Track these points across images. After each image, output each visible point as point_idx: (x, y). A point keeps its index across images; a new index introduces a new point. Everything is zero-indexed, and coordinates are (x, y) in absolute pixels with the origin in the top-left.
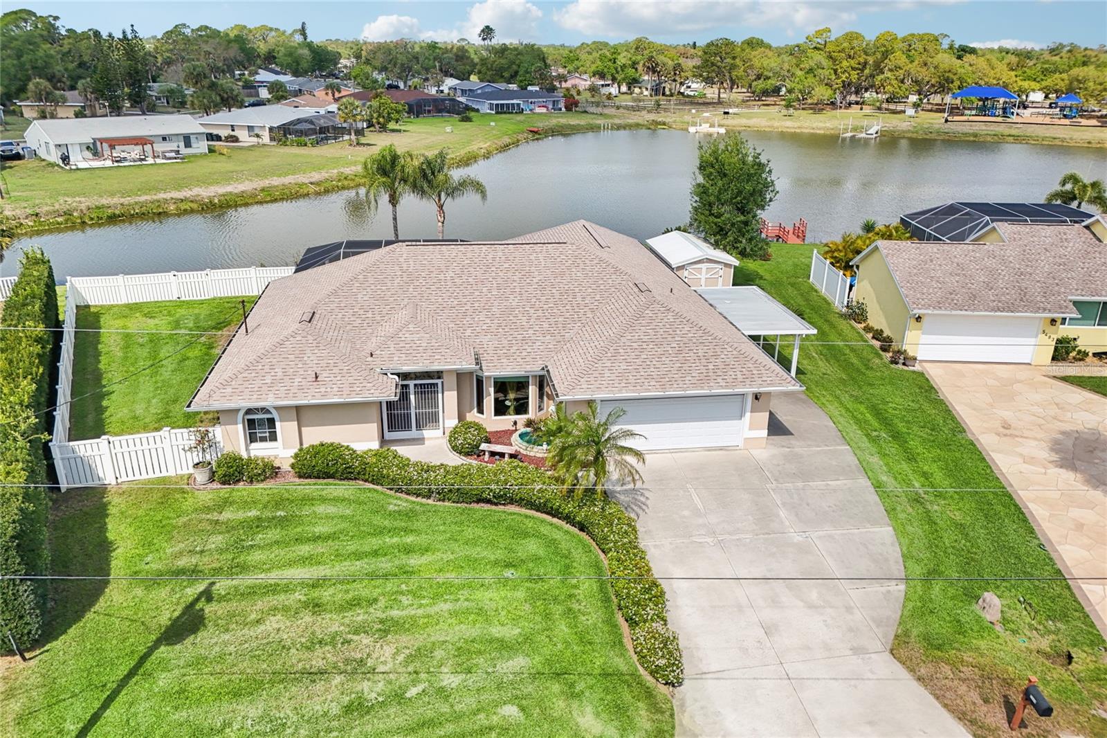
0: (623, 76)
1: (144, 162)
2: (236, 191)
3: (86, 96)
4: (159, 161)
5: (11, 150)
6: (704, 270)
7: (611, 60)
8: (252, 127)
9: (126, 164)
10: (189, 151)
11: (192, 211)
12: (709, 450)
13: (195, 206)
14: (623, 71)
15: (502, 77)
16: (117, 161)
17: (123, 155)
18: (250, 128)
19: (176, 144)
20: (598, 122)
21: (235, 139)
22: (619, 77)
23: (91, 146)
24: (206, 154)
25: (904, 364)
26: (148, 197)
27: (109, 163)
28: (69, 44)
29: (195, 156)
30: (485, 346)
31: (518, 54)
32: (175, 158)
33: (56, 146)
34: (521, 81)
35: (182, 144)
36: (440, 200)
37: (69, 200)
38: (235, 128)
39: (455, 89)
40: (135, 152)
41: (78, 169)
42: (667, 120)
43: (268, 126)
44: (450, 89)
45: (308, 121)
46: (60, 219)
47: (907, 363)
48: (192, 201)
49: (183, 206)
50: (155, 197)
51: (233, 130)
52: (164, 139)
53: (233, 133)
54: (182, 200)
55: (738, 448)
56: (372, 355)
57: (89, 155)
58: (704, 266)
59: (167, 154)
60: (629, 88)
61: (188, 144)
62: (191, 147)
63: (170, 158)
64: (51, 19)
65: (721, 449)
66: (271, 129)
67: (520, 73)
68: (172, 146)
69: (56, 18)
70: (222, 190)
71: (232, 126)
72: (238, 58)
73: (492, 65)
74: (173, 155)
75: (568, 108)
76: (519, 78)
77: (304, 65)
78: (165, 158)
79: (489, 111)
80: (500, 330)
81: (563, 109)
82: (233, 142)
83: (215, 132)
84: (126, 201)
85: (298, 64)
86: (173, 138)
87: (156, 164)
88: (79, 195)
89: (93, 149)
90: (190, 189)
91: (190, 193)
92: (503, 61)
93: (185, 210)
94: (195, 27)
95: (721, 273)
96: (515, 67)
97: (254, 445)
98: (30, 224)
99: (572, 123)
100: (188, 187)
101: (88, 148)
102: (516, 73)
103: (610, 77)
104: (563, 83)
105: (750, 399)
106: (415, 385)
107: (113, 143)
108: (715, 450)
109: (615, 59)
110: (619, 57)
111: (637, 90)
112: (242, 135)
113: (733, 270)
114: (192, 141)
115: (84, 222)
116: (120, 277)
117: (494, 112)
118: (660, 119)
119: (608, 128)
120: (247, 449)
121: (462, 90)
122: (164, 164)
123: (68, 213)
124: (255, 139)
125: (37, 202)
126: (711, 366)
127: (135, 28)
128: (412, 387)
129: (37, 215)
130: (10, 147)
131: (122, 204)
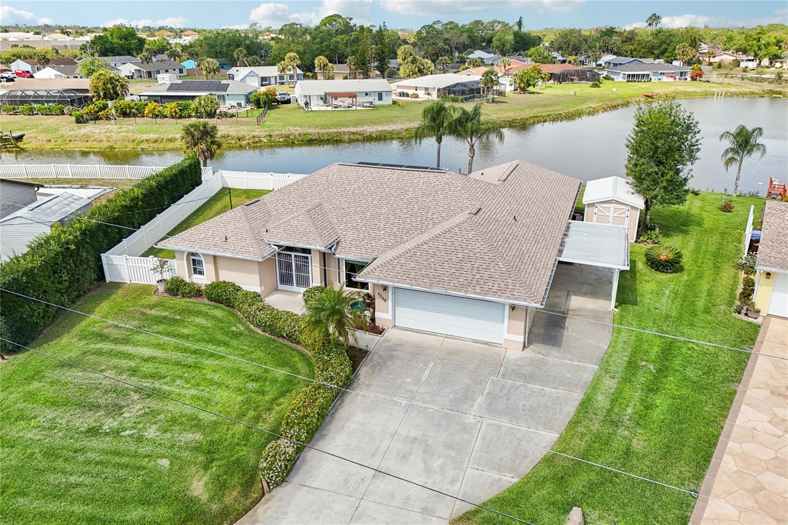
0: (765, 53)
1: (350, 109)
2: (389, 130)
3: (350, 67)
4: (358, 108)
5: (284, 98)
6: (612, 210)
7: (755, 39)
8: (428, 88)
9: (340, 109)
10: (380, 103)
11: (357, 140)
12: (476, 342)
13: (359, 137)
14: (766, 48)
15: (653, 53)
16: (335, 107)
17: (341, 103)
18: (426, 89)
19: (373, 98)
20: (713, 90)
21: (417, 96)
22: (761, 53)
23: (323, 97)
24: (391, 105)
25: (746, 314)
26: (335, 130)
27: (330, 108)
28: (355, 35)
29: (383, 106)
30: (347, 237)
31: (670, 36)
32: (370, 107)
33: (304, 96)
34: (668, 57)
35: (377, 98)
36: (472, 140)
37: (291, 128)
38: (418, 89)
39: (609, 63)
40: (348, 101)
41: (312, 111)
42: (783, 90)
43: (437, 88)
44: (605, 63)
45: (464, 85)
46: (281, 140)
47: (749, 314)
48: (360, 134)
49: (352, 137)
50: (339, 130)
51: (416, 90)
52: (366, 94)
53: (416, 92)
54: (354, 133)
55: (501, 346)
56: (267, 231)
57: (321, 102)
58: (612, 206)
59: (364, 104)
60: (771, 63)
61: (380, 98)
62: (382, 100)
63: (366, 107)
64: (348, 20)
65: (486, 343)
66: (439, 90)
67: (669, 50)
68: (369, 99)
69: (351, 19)
70: (380, 128)
71: (416, 87)
72: (466, 43)
73: (646, 44)
74: (368, 104)
75: (693, 79)
76: (667, 54)
77: (508, 46)
78: (364, 107)
79: (622, 80)
80: (363, 228)
81: (689, 79)
82: (415, 97)
83: (406, 91)
84: (321, 131)
85: (504, 46)
86: (372, 94)
87: (356, 110)
88: (298, 127)
89: (325, 99)
90: (362, 127)
91: (361, 129)
92: (656, 41)
93: (353, 140)
94: (444, 22)
95: (628, 213)
96: (664, 46)
97: (196, 276)
98: (266, 141)
99: (688, 90)
100: (362, 125)
101: (321, 98)
102: (666, 50)
103: (753, 54)
104: (711, 58)
105: (507, 308)
106: (295, 256)
107: (336, 96)
108: (482, 343)
109: (759, 39)
110: (764, 36)
111: (778, 65)
112: (421, 93)
113: (639, 212)
114: (383, 96)
115: (294, 143)
116: (245, 173)
117: (625, 81)
118: (777, 90)
119: (721, 95)
120: (190, 277)
121: (614, 64)
122: (361, 110)
123: (288, 136)
124: (427, 96)
125: (274, 128)
126: (478, 276)
127: (385, 24)
128: (293, 257)
129: (270, 136)
130: (283, 96)
131: (318, 133)
